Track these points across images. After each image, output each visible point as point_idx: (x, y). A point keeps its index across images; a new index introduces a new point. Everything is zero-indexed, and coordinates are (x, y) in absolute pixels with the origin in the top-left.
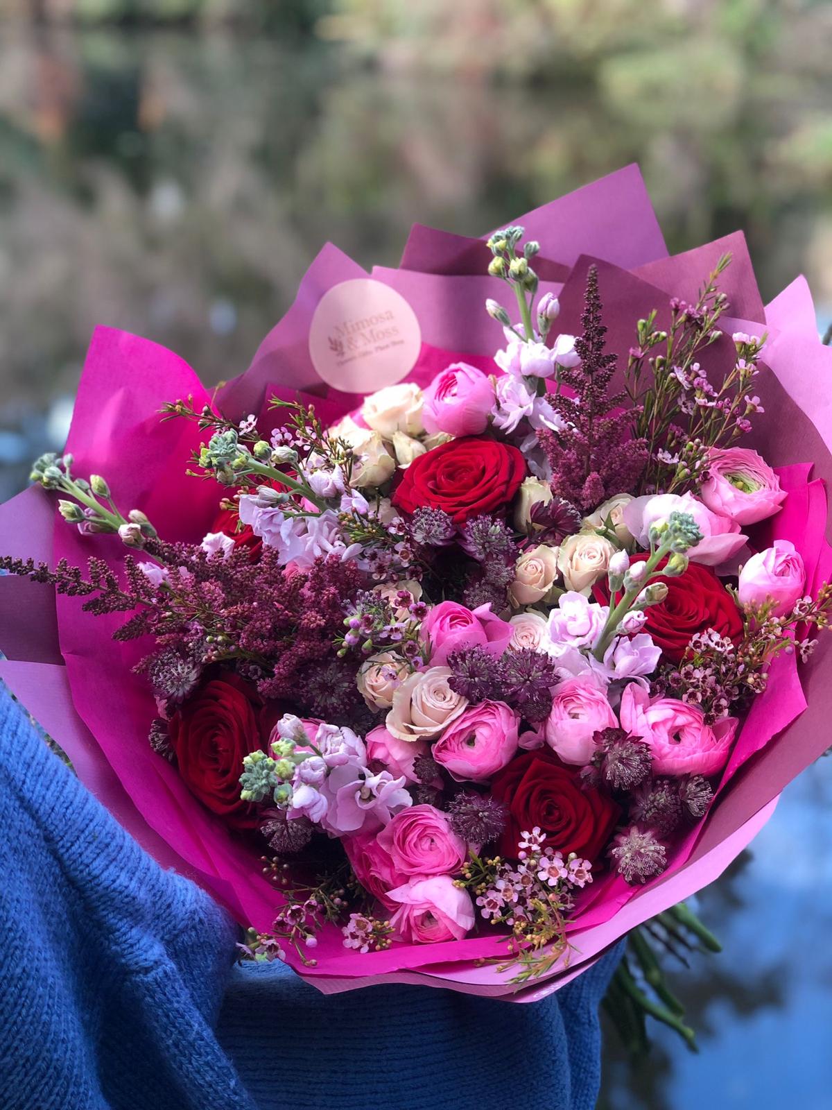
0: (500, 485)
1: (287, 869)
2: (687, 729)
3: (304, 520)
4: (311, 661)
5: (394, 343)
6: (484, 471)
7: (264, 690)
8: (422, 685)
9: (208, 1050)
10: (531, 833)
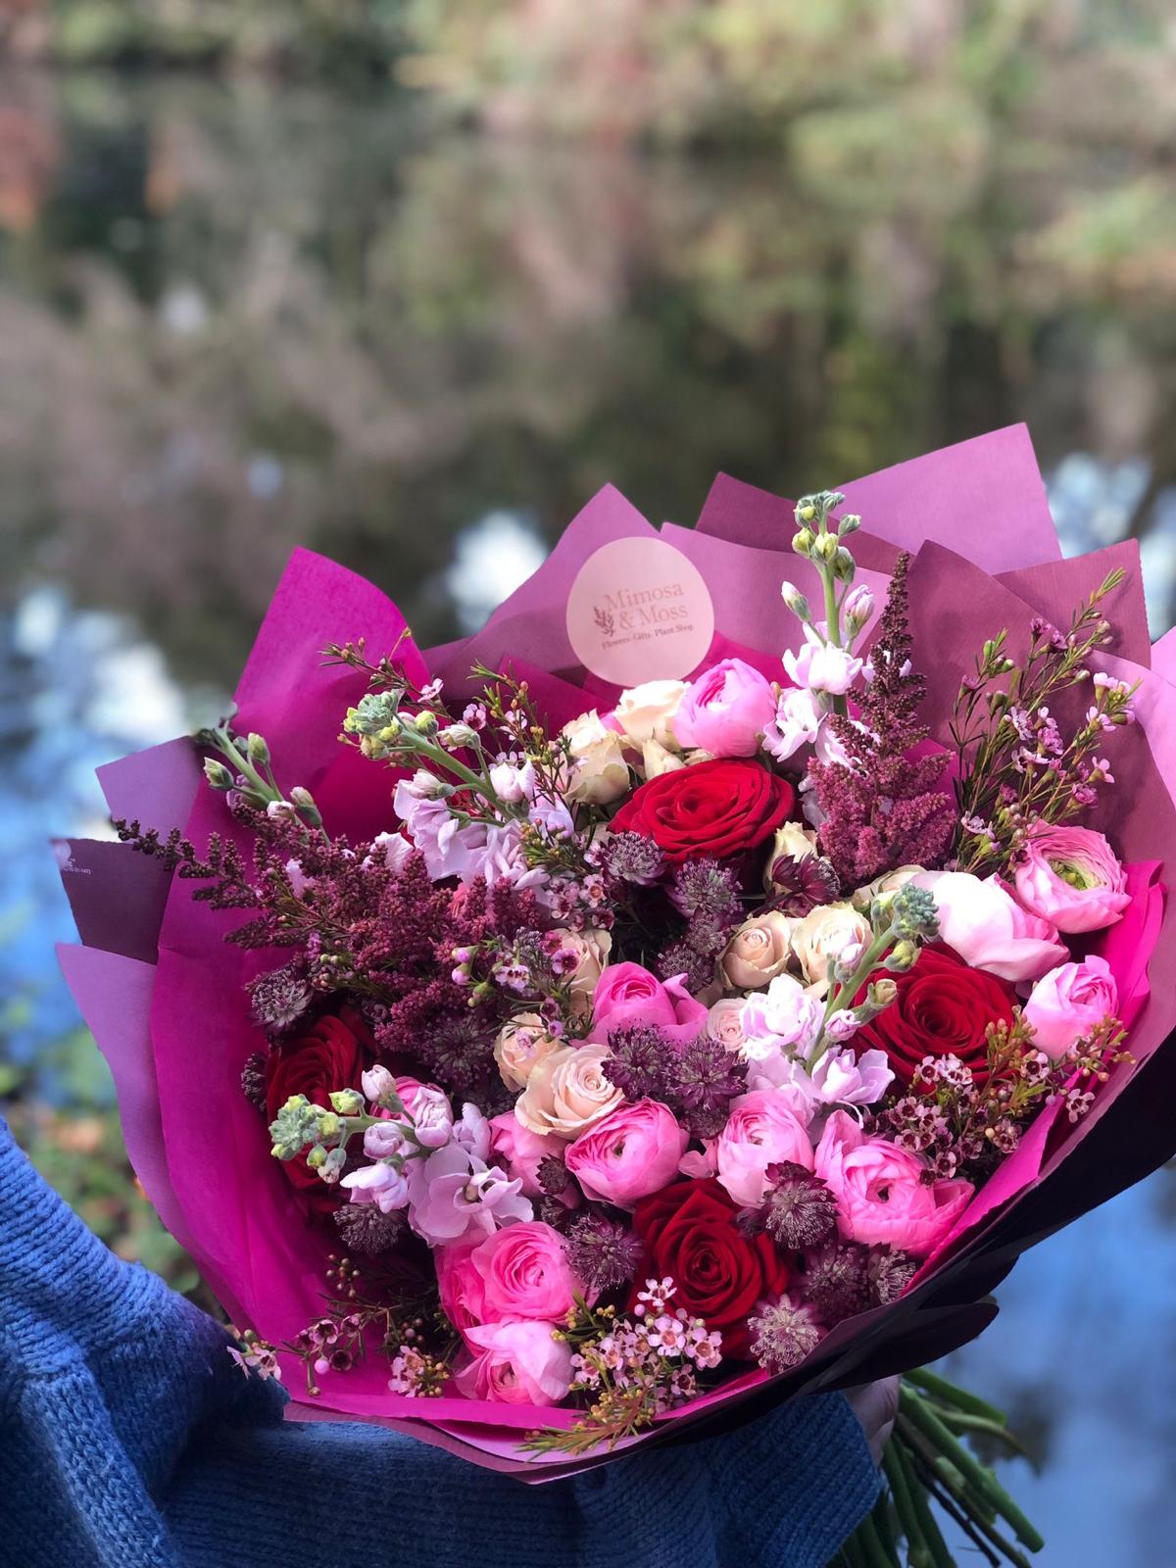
0: (747, 825)
1: (357, 1277)
2: (897, 1186)
3: (485, 828)
4: (442, 1007)
5: (680, 628)
6: (735, 802)
7: (381, 1038)
8: (570, 1064)
9: (125, 1491)
10: (660, 1283)
